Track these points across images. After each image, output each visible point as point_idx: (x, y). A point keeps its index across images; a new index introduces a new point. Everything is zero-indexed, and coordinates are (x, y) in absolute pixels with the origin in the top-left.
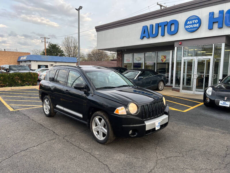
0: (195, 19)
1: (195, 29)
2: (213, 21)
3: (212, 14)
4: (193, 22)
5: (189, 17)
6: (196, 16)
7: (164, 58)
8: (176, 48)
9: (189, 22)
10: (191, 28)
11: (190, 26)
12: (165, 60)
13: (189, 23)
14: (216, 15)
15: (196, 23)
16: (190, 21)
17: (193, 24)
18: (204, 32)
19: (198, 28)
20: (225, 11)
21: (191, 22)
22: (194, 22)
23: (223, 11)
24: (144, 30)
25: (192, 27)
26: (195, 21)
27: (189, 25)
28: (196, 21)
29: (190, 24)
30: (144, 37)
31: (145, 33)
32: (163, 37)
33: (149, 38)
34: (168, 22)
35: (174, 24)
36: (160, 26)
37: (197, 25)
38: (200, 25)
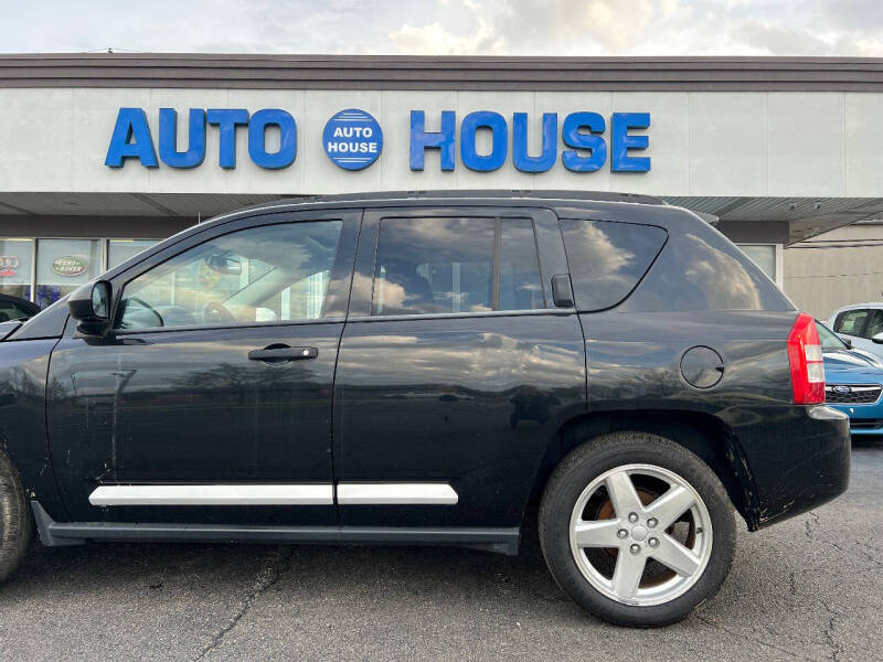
0: (362, 125)
1: (363, 160)
2: (424, 144)
3: (417, 118)
4: (355, 132)
5: (341, 113)
6: (365, 114)
9: (338, 129)
10: (349, 154)
11: (343, 147)
13: (338, 132)
14: (433, 124)
15: (368, 141)
16: (345, 129)
17: (354, 139)
18: (391, 177)
19: (374, 158)
20: (460, 117)
21: (348, 133)
22: (358, 135)
23: (453, 114)
24: (131, 128)
25: (352, 150)
26: (361, 132)
27: (339, 140)
28: (367, 132)
29: (346, 140)
30: (124, 159)
31: (133, 141)
32: (230, 173)
33: (156, 167)
34: (252, 112)
35: (277, 126)
36: (213, 125)
37: (372, 148)
38: (380, 148)
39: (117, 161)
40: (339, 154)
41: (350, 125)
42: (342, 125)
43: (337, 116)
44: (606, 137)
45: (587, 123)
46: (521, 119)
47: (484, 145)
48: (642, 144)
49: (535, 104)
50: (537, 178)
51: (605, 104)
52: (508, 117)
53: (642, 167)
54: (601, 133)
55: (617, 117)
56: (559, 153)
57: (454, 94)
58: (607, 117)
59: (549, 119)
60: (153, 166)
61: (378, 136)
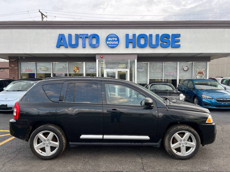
0: (115, 37)
1: (115, 45)
2: (129, 42)
3: (127, 35)
4: (113, 39)
5: (110, 35)
6: (115, 35)
7: (77, 69)
8: (97, 60)
9: (109, 38)
11: (110, 43)
12: (78, 71)
13: (109, 39)
14: (131, 37)
17: (113, 41)
18: (121, 49)
19: (117, 45)
20: (137, 35)
21: (111, 39)
24: (62, 38)
25: (112, 43)
27: (109, 41)
28: (116, 39)
29: (111, 41)
30: (60, 45)
31: (62, 42)
32: (84, 49)
33: (68, 47)
34: (89, 35)
35: (95, 38)
36: (80, 37)
37: (117, 42)
38: (118, 43)
39: (58, 46)
40: (109, 44)
41: (111, 37)
42: (110, 37)
43: (109, 35)
44: (170, 39)
45: (167, 36)
46: (151, 36)
47: (142, 42)
48: (179, 41)
49: (154, 32)
50: (155, 49)
51: (170, 32)
52: (148, 35)
53: (178, 46)
55: (173, 35)
56: (160, 43)
57: (135, 30)
58: (170, 35)
59: (157, 36)
60: (67, 47)
61: (118, 40)
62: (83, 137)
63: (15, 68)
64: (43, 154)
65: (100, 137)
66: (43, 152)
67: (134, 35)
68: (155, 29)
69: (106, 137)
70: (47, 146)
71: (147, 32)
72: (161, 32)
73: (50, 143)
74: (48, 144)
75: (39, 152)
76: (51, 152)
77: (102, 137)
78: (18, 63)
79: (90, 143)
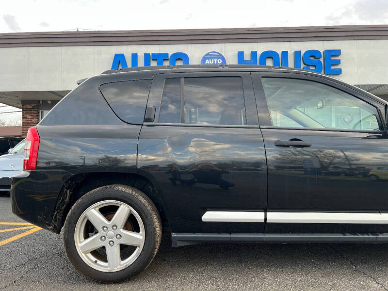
0: (218, 58)
3: (241, 54)
4: (214, 61)
5: (208, 54)
6: (218, 53)
9: (207, 60)
14: (247, 57)
16: (210, 60)
20: (259, 53)
21: (212, 62)
22: (215, 63)
23: (256, 52)
24: (119, 62)
26: (217, 61)
28: (220, 61)
34: (170, 54)
35: (181, 59)
36: (153, 60)
41: (212, 58)
42: (209, 58)
44: (322, 60)
45: (314, 54)
46: (285, 54)
48: (338, 62)
49: (291, 47)
51: (321, 46)
52: (279, 52)
53: (338, 73)
54: (319, 59)
55: (326, 52)
56: (302, 67)
57: (255, 44)
58: (322, 52)
59: (297, 54)
61: (224, 63)
62: (210, 216)
63: (33, 120)
64: (101, 267)
65: (257, 216)
66: (99, 262)
67: (254, 54)
68: (291, 43)
69: (275, 217)
70: (112, 243)
71: (278, 47)
72: (304, 47)
73: (119, 236)
74: (114, 239)
75: (89, 260)
76: (123, 262)
77: (264, 218)
78: (39, 112)
79: (228, 236)
